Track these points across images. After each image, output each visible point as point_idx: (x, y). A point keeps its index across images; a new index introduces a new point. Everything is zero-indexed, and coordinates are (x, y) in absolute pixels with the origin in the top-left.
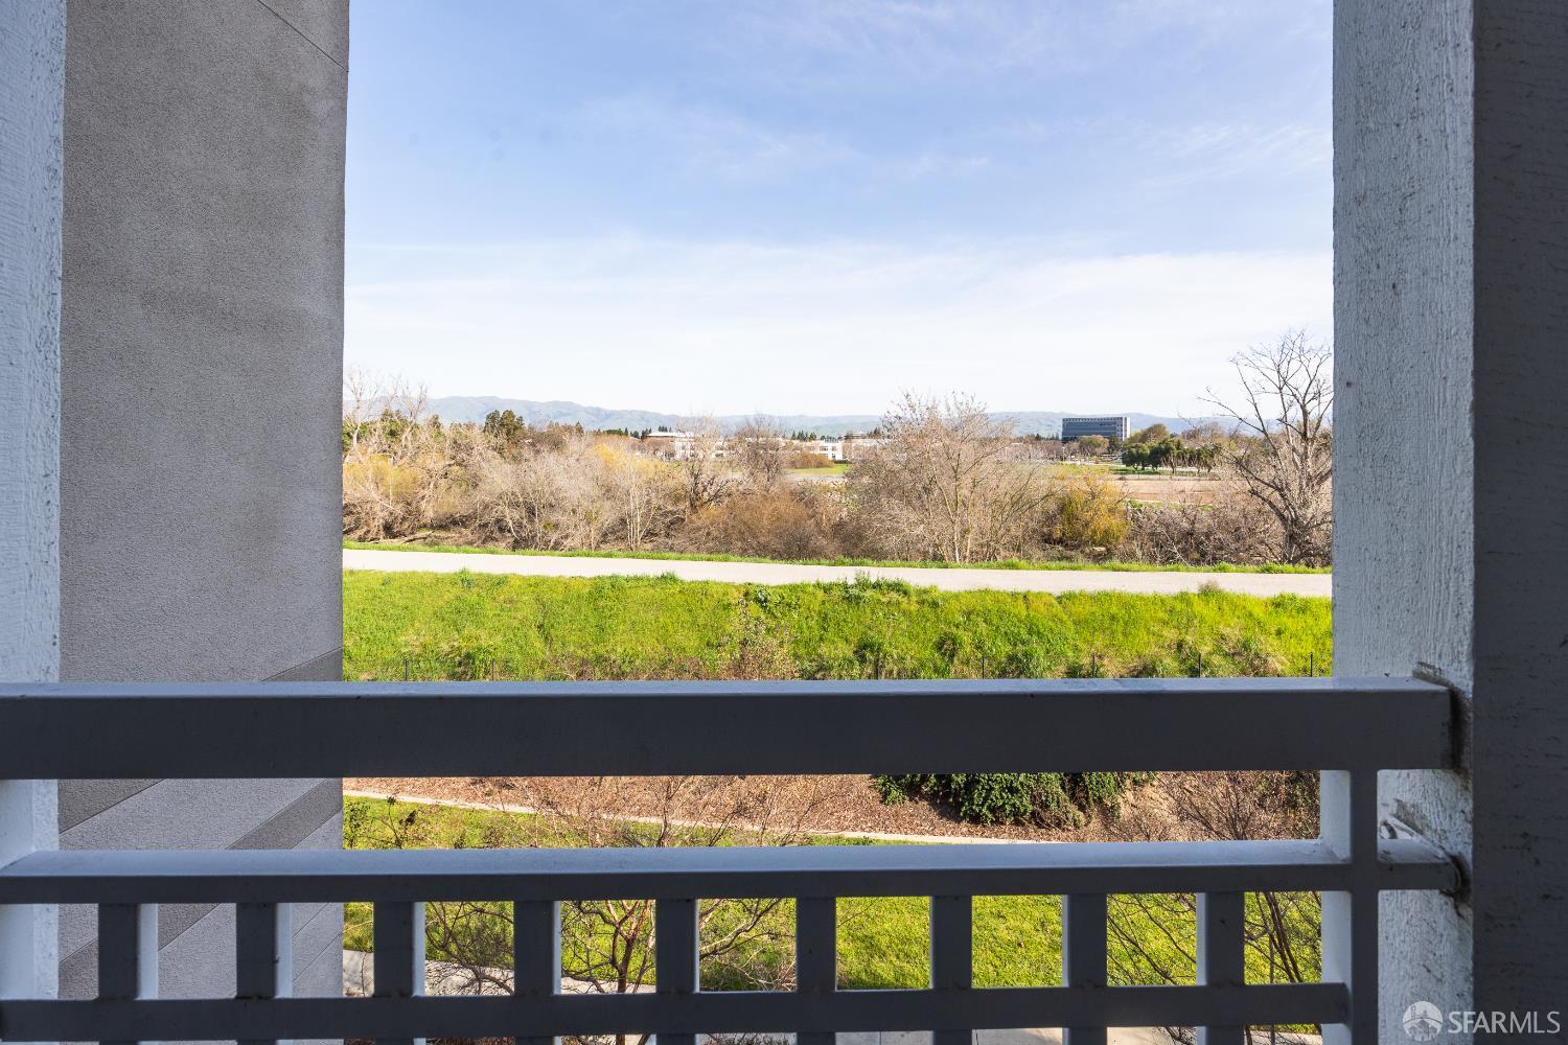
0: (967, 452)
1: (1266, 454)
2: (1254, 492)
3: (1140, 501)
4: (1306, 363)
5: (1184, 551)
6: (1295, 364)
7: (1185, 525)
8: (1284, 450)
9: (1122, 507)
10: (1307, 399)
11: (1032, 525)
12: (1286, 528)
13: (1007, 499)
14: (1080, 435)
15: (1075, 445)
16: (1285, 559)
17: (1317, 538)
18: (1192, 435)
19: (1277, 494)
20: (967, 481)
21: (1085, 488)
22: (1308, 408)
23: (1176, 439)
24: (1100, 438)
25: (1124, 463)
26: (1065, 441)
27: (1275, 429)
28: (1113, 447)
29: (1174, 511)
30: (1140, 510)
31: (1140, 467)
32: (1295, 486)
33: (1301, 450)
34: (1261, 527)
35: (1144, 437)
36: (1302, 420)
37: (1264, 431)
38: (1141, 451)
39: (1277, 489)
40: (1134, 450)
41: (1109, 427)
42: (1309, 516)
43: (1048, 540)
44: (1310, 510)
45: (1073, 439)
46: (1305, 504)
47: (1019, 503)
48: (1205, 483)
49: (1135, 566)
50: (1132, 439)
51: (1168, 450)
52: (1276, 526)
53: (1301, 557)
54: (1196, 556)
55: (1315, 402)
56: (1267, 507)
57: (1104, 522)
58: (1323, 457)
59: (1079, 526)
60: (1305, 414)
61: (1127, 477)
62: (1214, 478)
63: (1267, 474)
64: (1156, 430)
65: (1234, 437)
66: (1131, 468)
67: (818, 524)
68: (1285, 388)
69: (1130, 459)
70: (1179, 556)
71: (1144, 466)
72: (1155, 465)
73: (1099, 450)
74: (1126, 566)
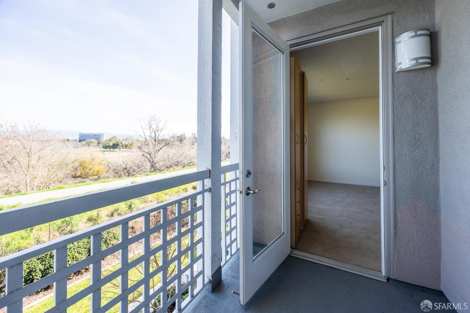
0: (36, 146)
1: (146, 145)
2: (143, 155)
3: (110, 160)
4: (155, 122)
5: (124, 174)
6: (153, 122)
7: (124, 166)
8: (150, 144)
9: (103, 162)
10: (156, 131)
11: (69, 172)
12: (150, 164)
13: (56, 163)
15: (84, 143)
16: (150, 172)
17: (158, 165)
18: (126, 140)
19: (148, 155)
20: (34, 158)
21: (90, 157)
22: (156, 133)
23: (121, 141)
24: (94, 140)
25: (103, 148)
26: (80, 141)
27: (148, 138)
28: (99, 143)
29: (121, 162)
30: (110, 163)
31: (109, 149)
32: (153, 153)
33: (154, 144)
34: (145, 164)
35: (110, 140)
36: (154, 136)
37: (146, 139)
38: (109, 144)
39: (148, 154)
40: (107, 144)
41: (97, 137)
42: (156, 160)
43: (75, 177)
44: (156, 159)
45: (84, 140)
46: (155, 157)
47: (62, 165)
48: (130, 154)
49: (111, 179)
50: (106, 141)
51: (118, 145)
53: (154, 170)
54: (127, 174)
55: (157, 132)
56: (146, 159)
57: (96, 168)
58: (159, 146)
59: (87, 170)
60: (155, 135)
61: (105, 153)
62: (132, 152)
63: (146, 150)
64: (114, 138)
65: (137, 140)
66: (105, 150)
68: (151, 128)
69: (106, 147)
70: (123, 175)
71: (110, 149)
72: (114, 149)
73: (94, 144)
74: (107, 180)
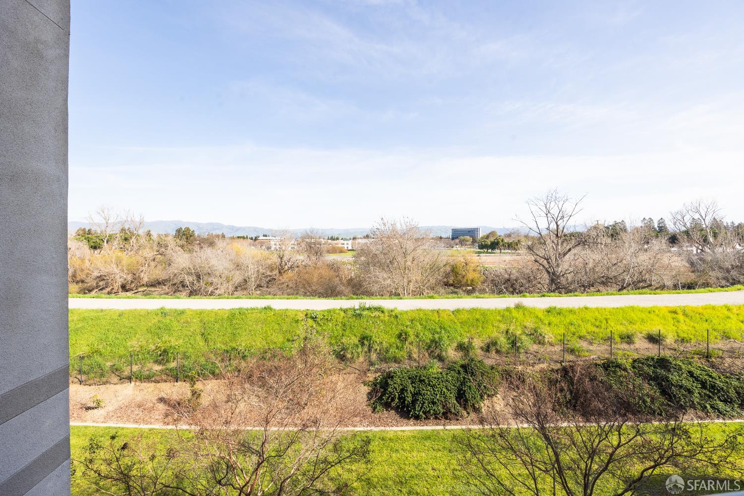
0: (410, 245)
1: (541, 243)
2: (536, 261)
3: (486, 266)
4: (557, 203)
5: (506, 288)
6: (553, 204)
7: (507, 276)
8: (548, 242)
9: (479, 268)
10: (558, 219)
11: (440, 278)
12: (549, 277)
13: (428, 266)
14: (459, 236)
15: (457, 241)
16: (550, 291)
17: (563, 280)
18: (509, 236)
19: (545, 261)
20: (409, 258)
21: (463, 260)
22: (559, 223)
23: (501, 238)
24: (468, 238)
25: (479, 248)
26: (453, 239)
27: (544, 233)
28: (474, 241)
29: (502, 270)
30: (487, 270)
31: (486, 250)
32: (553, 258)
33: (556, 242)
34: (539, 276)
35: (488, 237)
36: (556, 228)
37: (540, 234)
38: (486, 243)
39: (546, 259)
40: (483, 243)
41: (472, 232)
42: (560, 271)
43: (447, 284)
44: (560, 268)
45: (457, 238)
46: (558, 266)
47: (434, 268)
48: (515, 257)
49: (486, 295)
50: (482, 238)
51: (498, 243)
52: (546, 276)
53: (556, 289)
54: (511, 290)
55: (561, 221)
56: (541, 268)
57: (471, 275)
58: (565, 245)
59: (460, 277)
60: (557, 226)
61: (481, 255)
62: (518, 255)
63: (541, 253)
64: (493, 233)
65: (526, 236)
66: (482, 250)
67: (341, 280)
68: (549, 214)
69: (482, 247)
70: (505, 290)
71: (488, 250)
72: (492, 249)
73: (468, 243)
74: (482, 296)
